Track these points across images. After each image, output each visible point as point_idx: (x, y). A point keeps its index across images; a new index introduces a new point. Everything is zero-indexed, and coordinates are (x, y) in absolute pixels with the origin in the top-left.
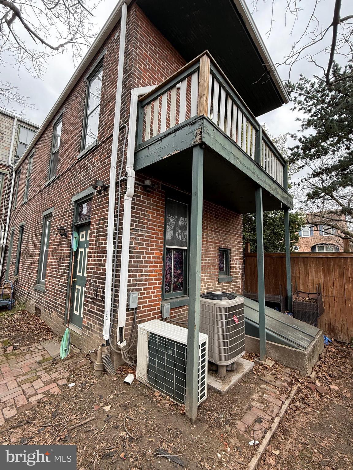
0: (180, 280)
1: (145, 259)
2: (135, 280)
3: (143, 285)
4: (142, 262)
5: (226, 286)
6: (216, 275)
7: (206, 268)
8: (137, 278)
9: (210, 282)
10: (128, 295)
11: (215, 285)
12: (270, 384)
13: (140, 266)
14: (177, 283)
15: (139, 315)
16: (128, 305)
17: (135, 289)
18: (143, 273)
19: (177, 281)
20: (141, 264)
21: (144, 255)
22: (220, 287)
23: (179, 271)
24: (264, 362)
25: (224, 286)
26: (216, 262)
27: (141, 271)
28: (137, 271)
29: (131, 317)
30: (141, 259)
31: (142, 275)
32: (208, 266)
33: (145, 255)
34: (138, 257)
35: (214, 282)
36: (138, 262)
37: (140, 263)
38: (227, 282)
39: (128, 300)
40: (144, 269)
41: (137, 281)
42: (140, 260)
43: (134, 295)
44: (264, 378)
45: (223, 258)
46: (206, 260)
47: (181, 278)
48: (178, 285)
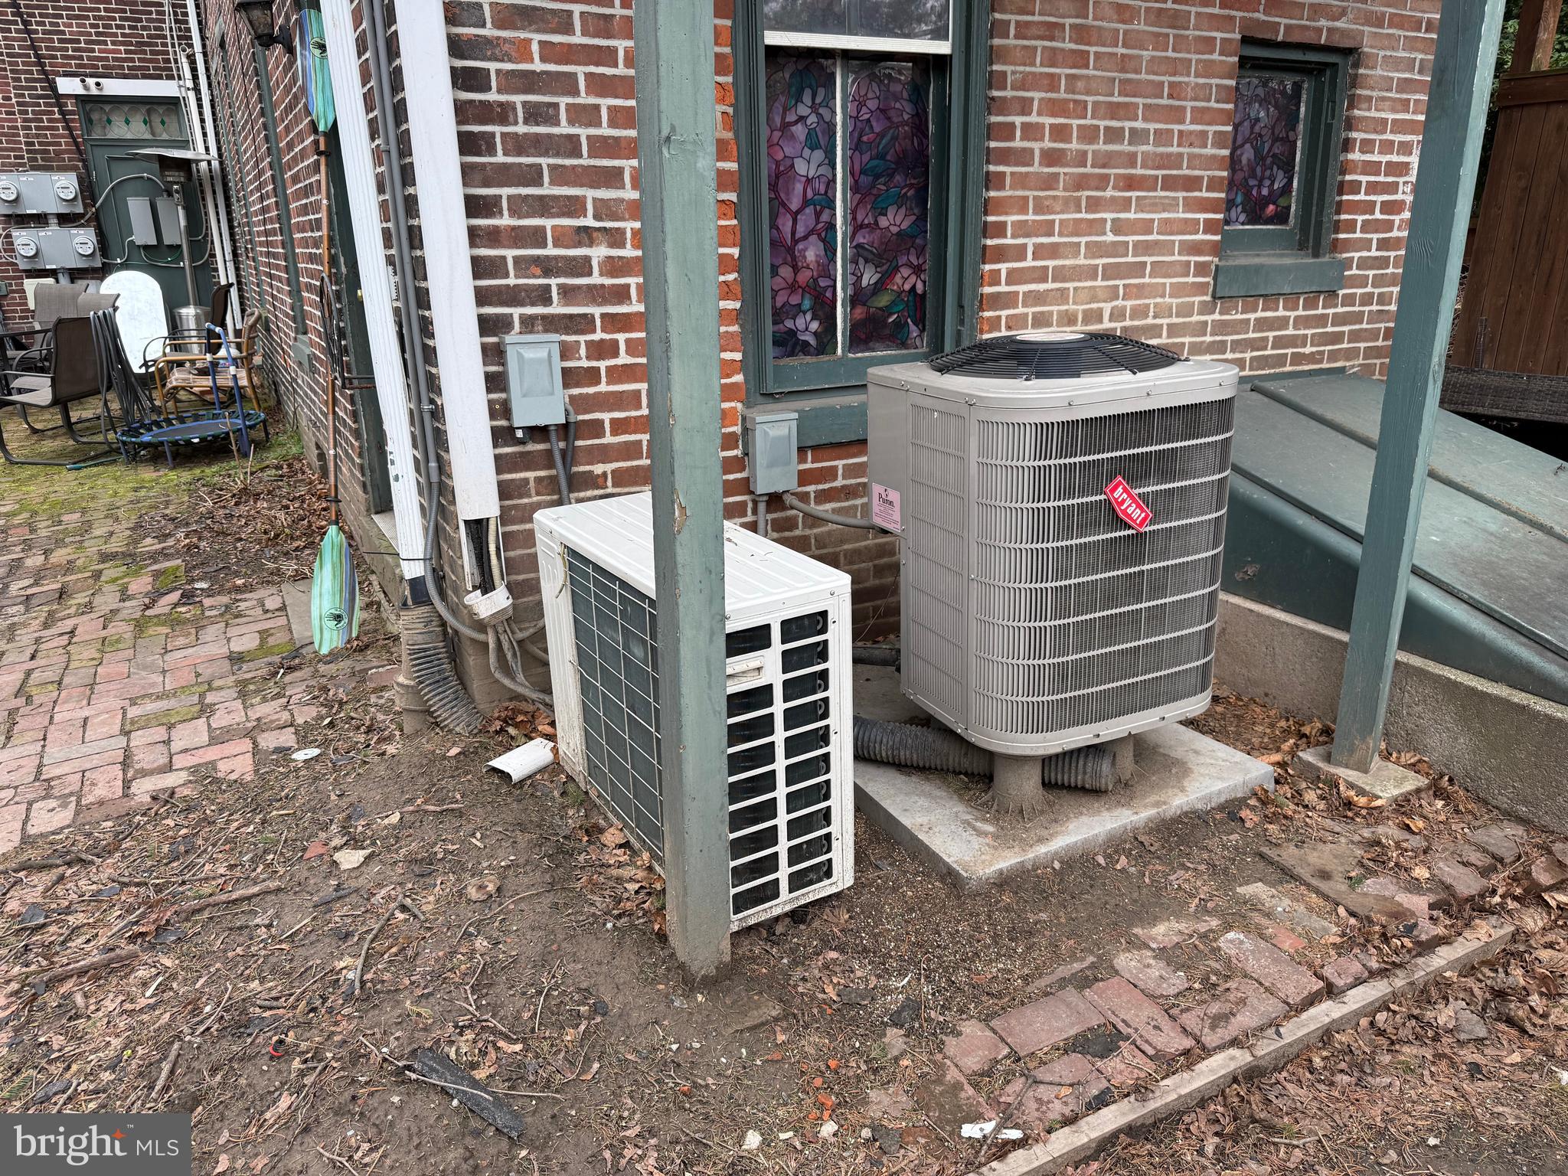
0: (905, 280)
1: (590, 125)
2: (537, 260)
3: (597, 294)
4: (572, 146)
5: (1283, 323)
6: (1195, 248)
7: (1109, 193)
8: (551, 251)
9: (1140, 291)
10: (493, 354)
11: (1185, 310)
12: (1308, 885)
13: (561, 176)
14: (883, 300)
15: (598, 469)
16: (500, 410)
17: (544, 317)
18: (589, 221)
19: (879, 287)
20: (568, 162)
21: (584, 99)
22: (1221, 327)
23: (895, 220)
24: (1342, 772)
25: (1262, 324)
26: (1210, 151)
27: (574, 207)
28: (544, 206)
29: (542, 473)
30: (564, 129)
31: (585, 236)
32: (1131, 183)
33: (592, 100)
34: (534, 114)
35: (1178, 290)
36: (540, 145)
37: (557, 155)
38: (1291, 302)
39: (495, 382)
40: (590, 194)
41: (548, 267)
42: (555, 130)
43: (529, 354)
44: (1289, 855)
45: (1294, 128)
46: (1114, 135)
47: (909, 265)
48: (887, 311)
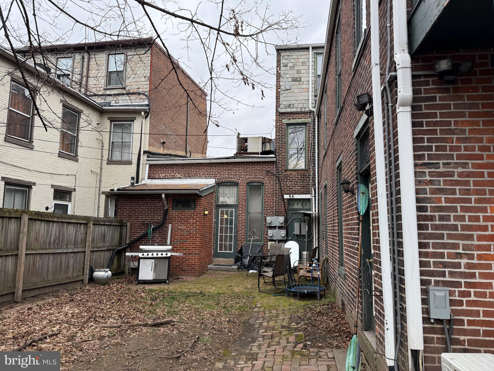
1: (461, 221)
2: (441, 263)
3: (463, 275)
4: (455, 228)
8: (446, 260)
10: (425, 292)
13: (450, 236)
15: (462, 338)
16: (426, 311)
17: (443, 281)
18: (461, 251)
20: (453, 232)
21: (459, 213)
27: (456, 246)
28: (444, 246)
29: (439, 336)
30: (452, 222)
31: (459, 256)
33: (462, 214)
34: (441, 218)
36: (443, 227)
37: (450, 230)
39: (425, 301)
40: (461, 242)
41: (445, 265)
42: (449, 223)
43: (438, 294)
